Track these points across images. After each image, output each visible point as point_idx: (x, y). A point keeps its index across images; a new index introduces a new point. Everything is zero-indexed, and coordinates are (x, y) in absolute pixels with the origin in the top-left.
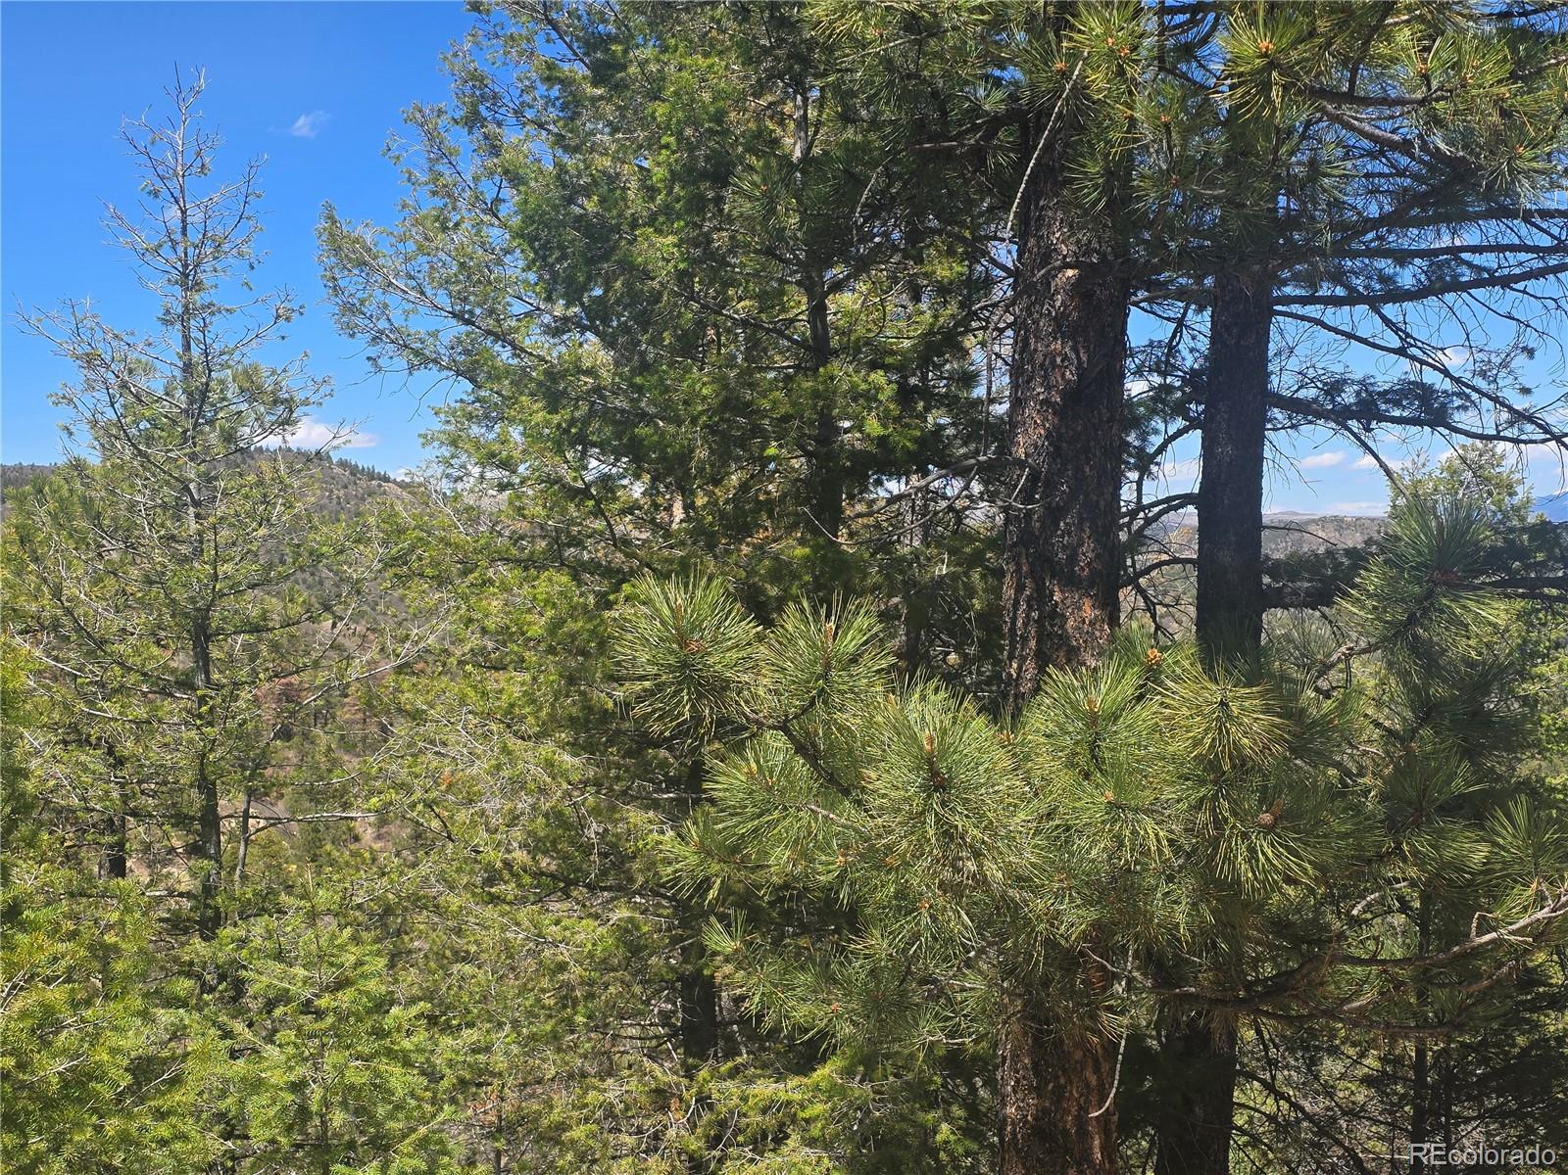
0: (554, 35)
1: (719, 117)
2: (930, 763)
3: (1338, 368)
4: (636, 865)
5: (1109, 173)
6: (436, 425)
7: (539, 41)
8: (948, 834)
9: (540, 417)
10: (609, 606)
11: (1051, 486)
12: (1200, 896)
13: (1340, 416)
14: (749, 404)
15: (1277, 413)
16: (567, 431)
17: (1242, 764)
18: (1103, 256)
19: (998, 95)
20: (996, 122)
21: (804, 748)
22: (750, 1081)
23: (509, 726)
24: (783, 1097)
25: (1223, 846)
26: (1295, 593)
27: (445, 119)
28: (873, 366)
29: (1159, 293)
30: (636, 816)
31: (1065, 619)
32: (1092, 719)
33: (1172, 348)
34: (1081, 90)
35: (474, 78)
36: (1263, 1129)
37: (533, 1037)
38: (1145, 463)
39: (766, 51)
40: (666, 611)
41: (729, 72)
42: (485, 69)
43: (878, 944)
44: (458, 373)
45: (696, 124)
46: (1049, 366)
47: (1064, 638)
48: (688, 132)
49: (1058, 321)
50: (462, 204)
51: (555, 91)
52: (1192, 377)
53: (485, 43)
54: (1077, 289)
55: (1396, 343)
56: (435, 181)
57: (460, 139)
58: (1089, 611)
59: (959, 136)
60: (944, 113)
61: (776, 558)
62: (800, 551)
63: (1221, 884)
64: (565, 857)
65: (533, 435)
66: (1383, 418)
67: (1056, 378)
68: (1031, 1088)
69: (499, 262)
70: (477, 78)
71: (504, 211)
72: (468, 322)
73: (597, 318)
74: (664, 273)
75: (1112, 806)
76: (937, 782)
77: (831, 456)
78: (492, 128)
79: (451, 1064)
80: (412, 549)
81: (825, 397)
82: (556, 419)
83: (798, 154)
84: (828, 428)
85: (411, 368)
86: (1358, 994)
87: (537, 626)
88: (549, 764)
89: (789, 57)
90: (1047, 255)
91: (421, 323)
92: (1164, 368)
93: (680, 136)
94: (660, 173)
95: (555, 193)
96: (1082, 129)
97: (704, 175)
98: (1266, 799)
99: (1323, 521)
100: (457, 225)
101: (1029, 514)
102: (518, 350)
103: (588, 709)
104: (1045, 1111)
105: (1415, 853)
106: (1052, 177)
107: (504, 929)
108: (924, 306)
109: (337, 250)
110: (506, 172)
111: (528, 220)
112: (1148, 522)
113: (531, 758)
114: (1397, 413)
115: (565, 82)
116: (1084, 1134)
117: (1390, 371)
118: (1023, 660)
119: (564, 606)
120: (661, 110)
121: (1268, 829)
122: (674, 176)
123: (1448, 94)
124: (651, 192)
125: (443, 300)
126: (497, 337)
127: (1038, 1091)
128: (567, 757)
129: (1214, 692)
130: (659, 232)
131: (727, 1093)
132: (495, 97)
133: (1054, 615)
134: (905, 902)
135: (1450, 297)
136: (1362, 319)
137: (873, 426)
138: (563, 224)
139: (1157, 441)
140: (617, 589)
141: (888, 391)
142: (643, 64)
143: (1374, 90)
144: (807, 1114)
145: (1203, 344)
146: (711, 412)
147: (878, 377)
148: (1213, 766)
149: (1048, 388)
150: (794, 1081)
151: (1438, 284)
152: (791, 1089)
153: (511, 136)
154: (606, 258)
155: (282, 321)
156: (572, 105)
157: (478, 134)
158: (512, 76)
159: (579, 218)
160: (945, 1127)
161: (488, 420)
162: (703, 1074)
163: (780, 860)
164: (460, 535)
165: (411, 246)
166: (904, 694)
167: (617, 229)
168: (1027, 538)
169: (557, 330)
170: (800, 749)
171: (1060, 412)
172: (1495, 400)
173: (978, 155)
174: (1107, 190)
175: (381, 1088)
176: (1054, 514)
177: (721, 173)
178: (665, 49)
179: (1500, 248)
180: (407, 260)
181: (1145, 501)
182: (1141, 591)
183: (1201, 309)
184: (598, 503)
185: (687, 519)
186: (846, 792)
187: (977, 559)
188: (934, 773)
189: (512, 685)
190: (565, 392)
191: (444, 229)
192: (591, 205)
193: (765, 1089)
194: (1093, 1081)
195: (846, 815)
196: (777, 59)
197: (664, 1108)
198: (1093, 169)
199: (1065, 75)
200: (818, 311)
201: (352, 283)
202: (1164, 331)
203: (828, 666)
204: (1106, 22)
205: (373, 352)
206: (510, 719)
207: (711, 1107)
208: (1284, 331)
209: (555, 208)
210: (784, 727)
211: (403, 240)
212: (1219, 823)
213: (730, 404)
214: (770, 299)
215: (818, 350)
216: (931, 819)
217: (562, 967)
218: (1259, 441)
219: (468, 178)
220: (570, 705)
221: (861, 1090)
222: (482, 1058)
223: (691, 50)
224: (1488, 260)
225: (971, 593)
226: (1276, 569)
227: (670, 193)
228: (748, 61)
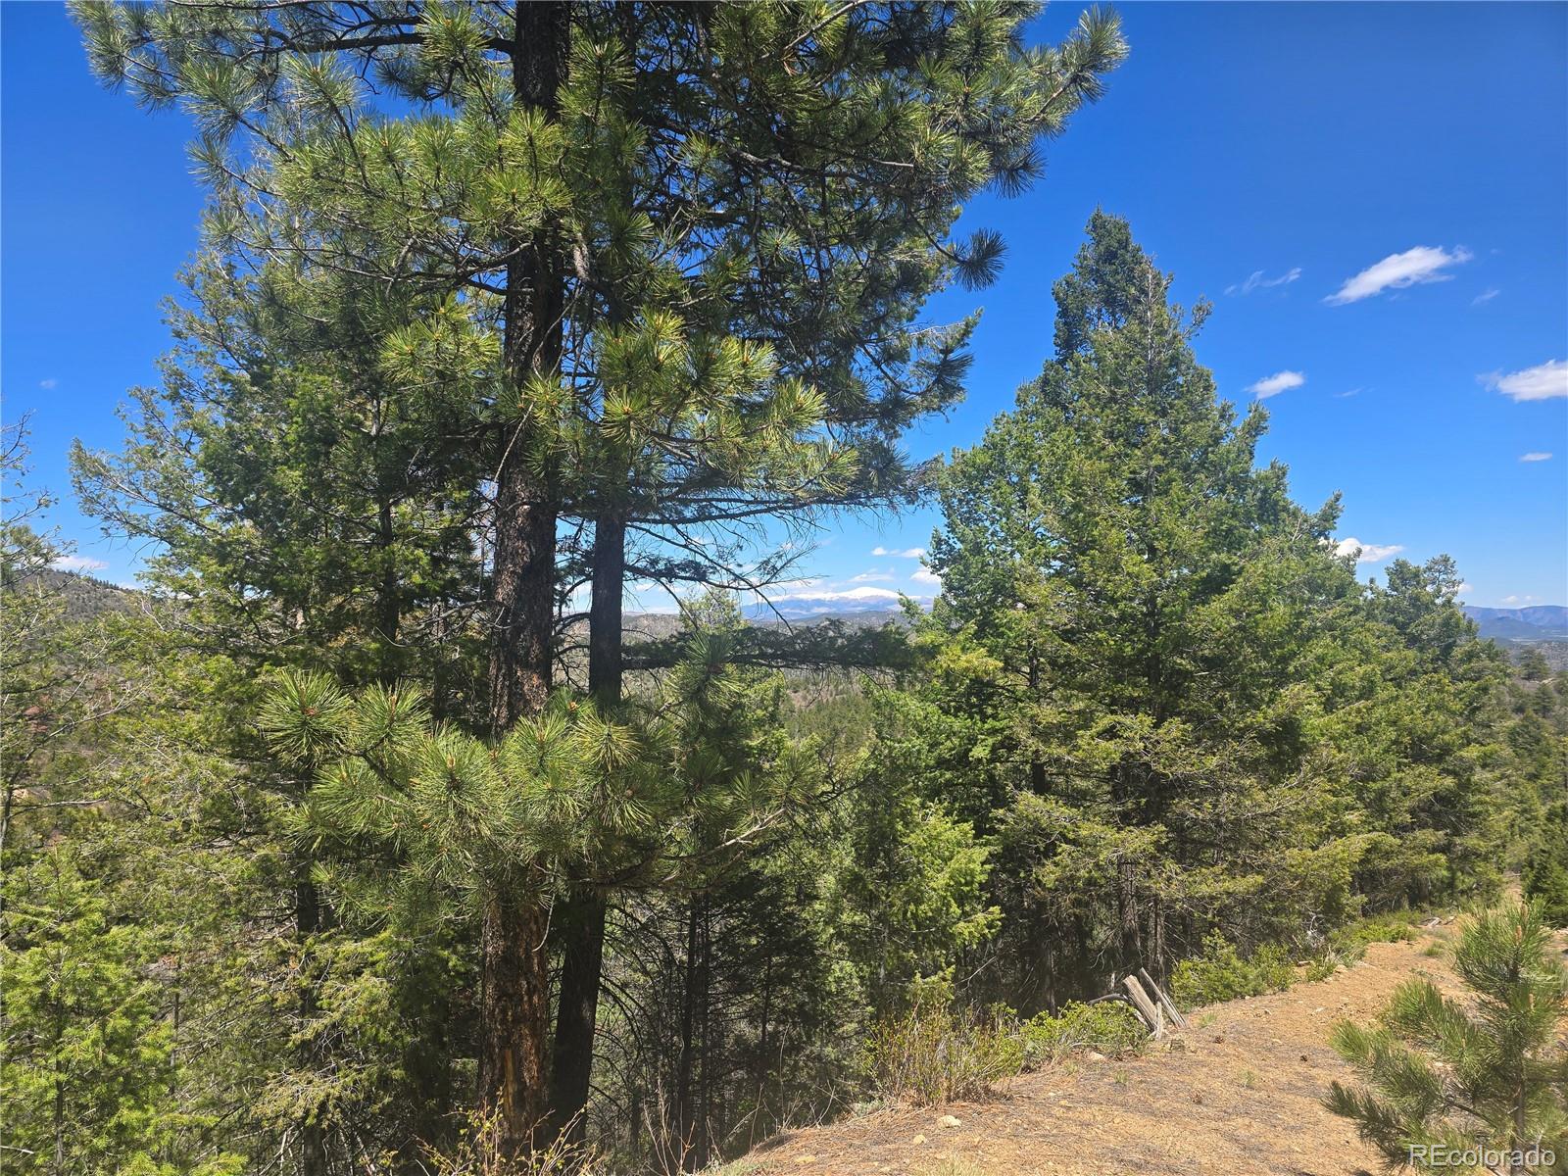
0: (227, 354)
1: (328, 409)
2: (451, 775)
3: (656, 553)
4: (270, 825)
5: (547, 459)
6: (146, 569)
7: (218, 357)
8: (461, 813)
9: (213, 568)
10: (256, 675)
11: (516, 615)
12: (595, 833)
13: (657, 576)
14: (343, 564)
15: (628, 574)
16: (231, 576)
17: (617, 767)
18: (543, 499)
19: (486, 413)
20: (485, 428)
21: (376, 766)
22: (339, 943)
23: (189, 745)
24: (360, 950)
25: (607, 809)
26: (637, 662)
27: (156, 397)
28: (417, 546)
29: (569, 511)
30: (269, 797)
31: (523, 685)
32: (542, 746)
33: (576, 540)
34: (532, 417)
35: (176, 374)
36: (618, 933)
37: (200, 928)
38: (564, 598)
39: (356, 376)
40: (295, 693)
41: (333, 385)
42: (184, 370)
43: (417, 870)
44: (162, 539)
45: (315, 412)
46: (515, 554)
47: (523, 695)
48: (310, 416)
49: (520, 531)
50: (167, 445)
51: (228, 387)
52: (586, 554)
53: (184, 355)
54: (529, 515)
55: (683, 542)
56: (149, 430)
57: (167, 409)
58: (536, 681)
59: (466, 433)
60: (457, 420)
61: (360, 650)
62: (373, 646)
63: (606, 829)
64: (225, 817)
65: (209, 579)
66: (677, 577)
67: (518, 560)
68: (501, 936)
69: (190, 477)
70: (178, 374)
71: (194, 450)
72: (169, 510)
73: (250, 512)
74: (294, 492)
75: (552, 791)
76: (455, 784)
77: (393, 592)
78: (187, 403)
79: (145, 948)
80: (128, 640)
81: (389, 562)
82: (223, 569)
83: (374, 432)
84: (390, 578)
85: (131, 535)
86: (669, 874)
87: (209, 687)
88: (215, 768)
89: (370, 380)
90: (513, 498)
91: (138, 510)
92: (573, 549)
93: (304, 418)
94: (290, 438)
95: (226, 443)
96: (532, 437)
97: (319, 440)
98: (629, 783)
99: (647, 616)
100: (163, 456)
101: (504, 631)
102: (201, 527)
103: (241, 734)
104: (508, 948)
105: (699, 802)
106: (517, 459)
107: (183, 867)
108: (445, 512)
109: (82, 466)
110: (195, 429)
111: (208, 457)
112: (565, 626)
113: (204, 766)
114: (683, 574)
115: (234, 382)
116: (529, 958)
117: (680, 555)
118: (500, 707)
119: (227, 676)
120: (293, 403)
121: (630, 798)
122: (301, 439)
123: (714, 440)
124: (286, 446)
125: (152, 497)
126: (187, 519)
127: (505, 937)
128: (227, 764)
129: (605, 729)
130: (291, 468)
131: (324, 951)
132: (190, 385)
133: (518, 683)
134: (433, 848)
135: (707, 522)
136: (667, 530)
137: (417, 578)
138: (231, 461)
139: (568, 587)
140: (260, 665)
141: (425, 560)
142: (282, 377)
143: (679, 436)
144: (375, 958)
145: (592, 539)
146: (320, 568)
147: (419, 552)
148: (604, 767)
149: (515, 565)
150: (367, 941)
151: (702, 517)
152: (366, 946)
153: (200, 407)
154: (258, 480)
155: (43, 508)
156: (238, 395)
157: (178, 405)
158: (200, 374)
159: (241, 457)
160: (454, 957)
161: (180, 565)
162: (310, 940)
163: (359, 824)
164: (160, 631)
165: (133, 465)
166: (436, 732)
167: (265, 464)
168: (503, 643)
169: (228, 519)
170: (373, 767)
171: (521, 578)
172: (728, 570)
173: (476, 443)
174: (545, 468)
175: (99, 978)
176: (518, 631)
177: (330, 439)
178: (296, 369)
179: (730, 500)
180: (129, 474)
181: (564, 615)
182: (562, 661)
183: (590, 521)
184: (249, 615)
185: (306, 623)
186: (400, 789)
187: (476, 651)
188: (454, 780)
189: (193, 721)
190: (230, 553)
191: (155, 457)
192: (249, 449)
193: (348, 946)
194: (534, 928)
195: (399, 801)
196: (363, 381)
197: (284, 962)
198: (539, 457)
199: (524, 410)
200: (385, 514)
201: (92, 485)
202: (572, 531)
203: (392, 721)
204: (545, 386)
205: (105, 525)
206: (190, 741)
207: (314, 959)
208: (631, 534)
209: (227, 451)
210: (364, 754)
211: (128, 461)
212: (605, 797)
213: (332, 564)
214: (359, 507)
215: (386, 535)
216: (451, 805)
217: (222, 886)
218: (620, 587)
219: (171, 430)
220: (230, 732)
221: (408, 942)
222: (166, 943)
223: (312, 370)
224: (723, 505)
225: (472, 667)
226: (628, 650)
227: (298, 447)
228: (345, 380)
